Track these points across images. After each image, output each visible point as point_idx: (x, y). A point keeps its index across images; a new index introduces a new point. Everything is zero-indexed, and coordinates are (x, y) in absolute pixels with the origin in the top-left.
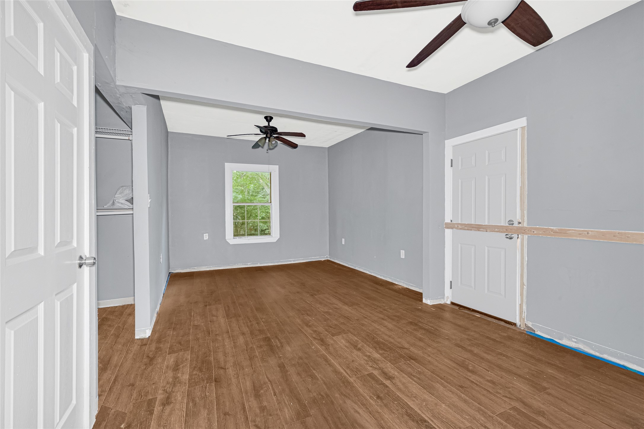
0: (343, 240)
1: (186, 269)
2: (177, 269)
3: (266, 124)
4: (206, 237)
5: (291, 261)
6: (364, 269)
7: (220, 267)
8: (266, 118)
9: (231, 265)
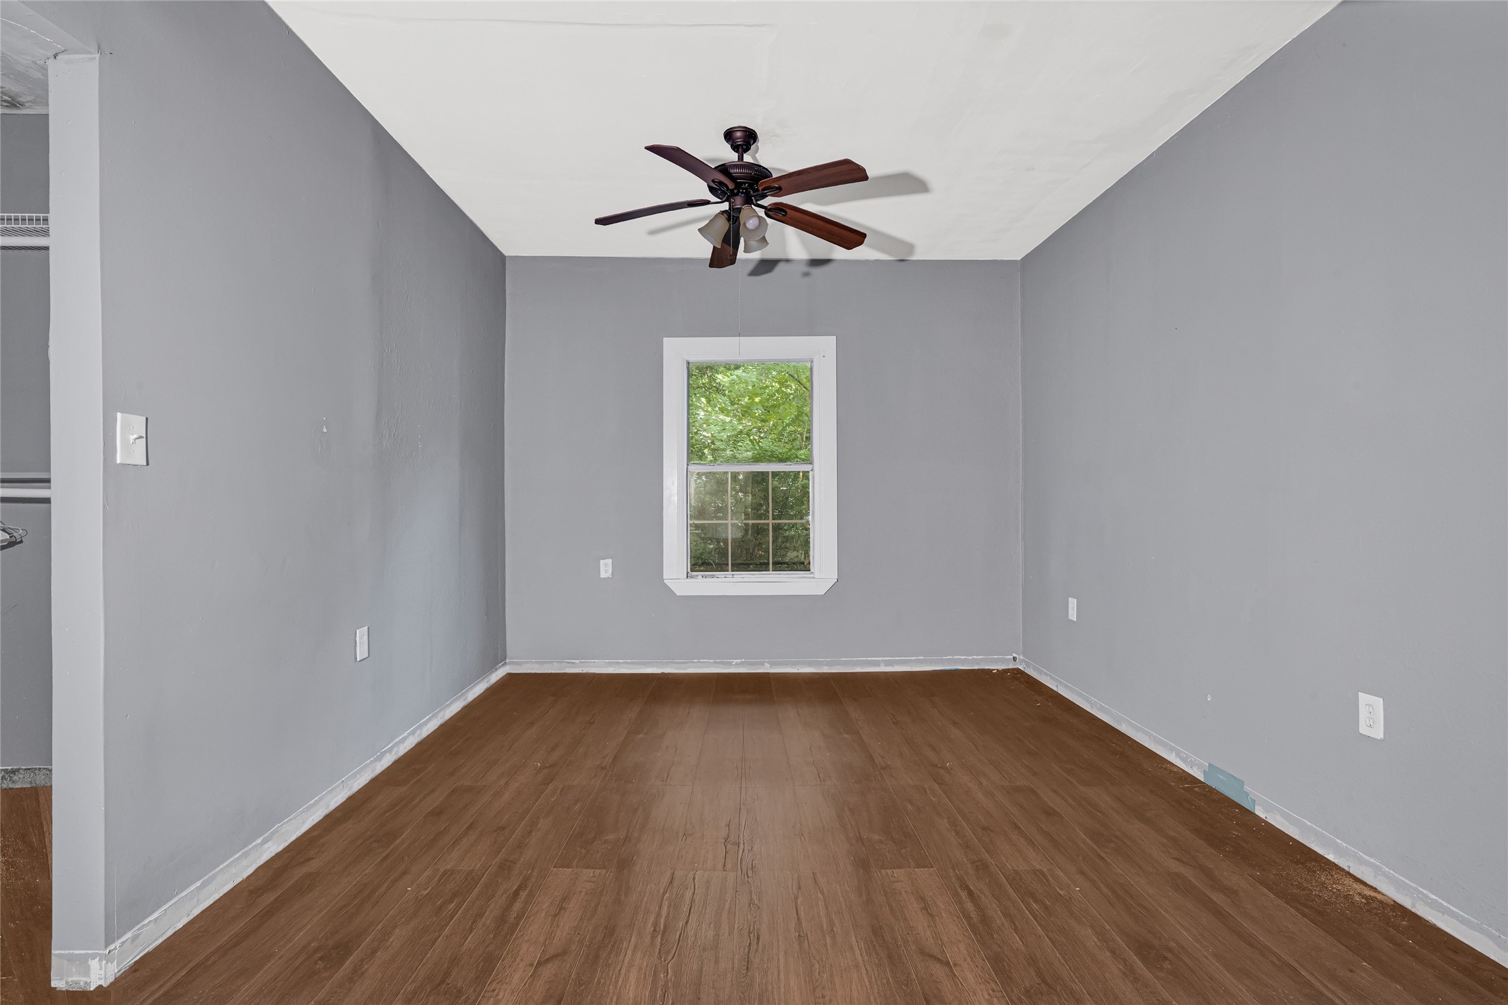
0: (1073, 603)
1: (550, 662)
2: (527, 662)
3: (731, 156)
4: (606, 568)
5: (877, 664)
6: (1157, 741)
7: (646, 665)
8: (729, 135)
9: (681, 663)
